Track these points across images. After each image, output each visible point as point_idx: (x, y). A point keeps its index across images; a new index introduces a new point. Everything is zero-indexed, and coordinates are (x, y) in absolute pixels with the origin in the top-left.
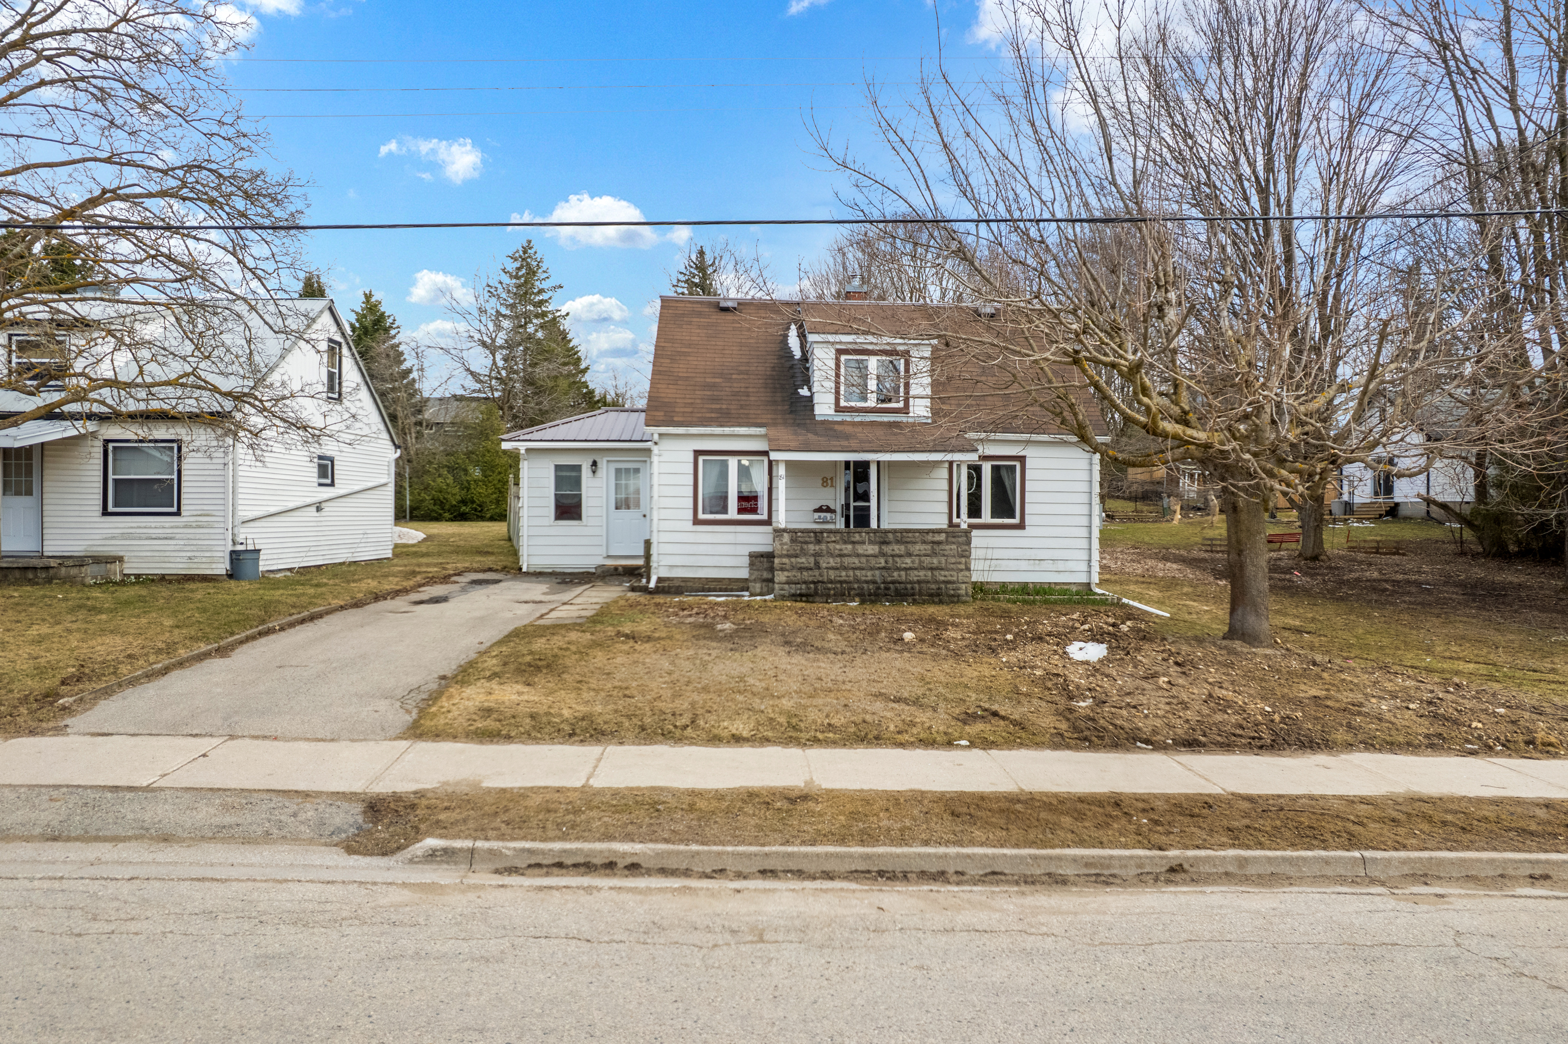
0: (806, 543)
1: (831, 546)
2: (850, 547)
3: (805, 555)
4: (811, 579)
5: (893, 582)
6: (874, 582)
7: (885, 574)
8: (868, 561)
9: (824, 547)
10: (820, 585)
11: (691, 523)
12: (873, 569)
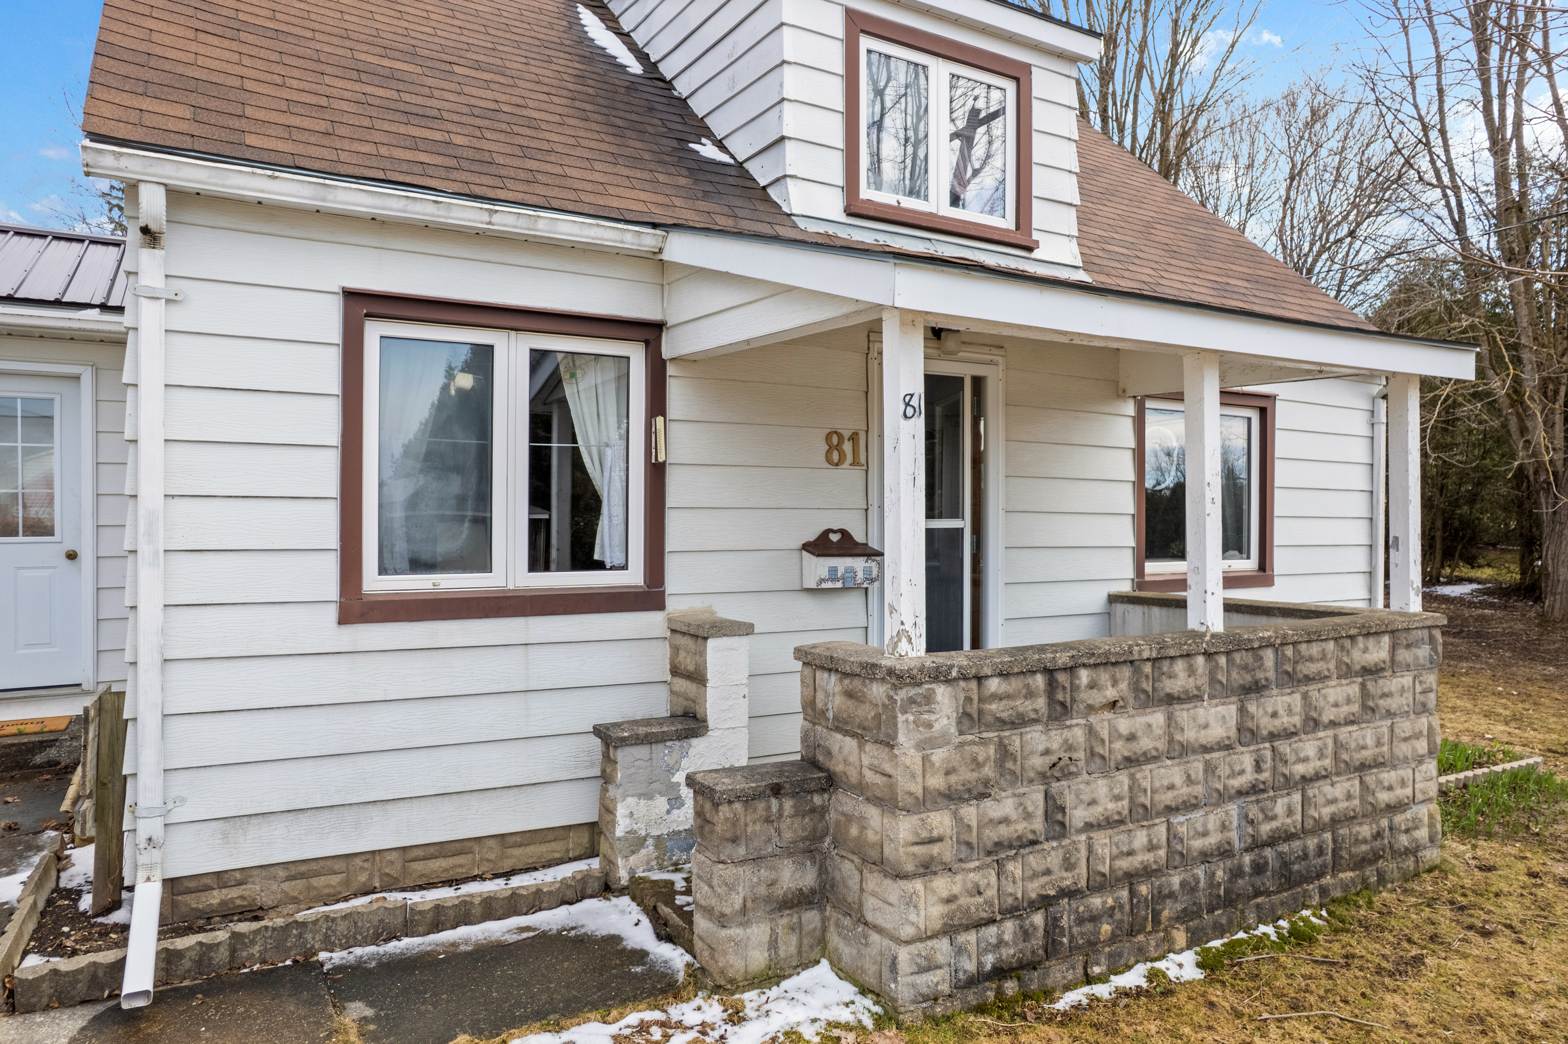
0: (1020, 722)
1: (1102, 721)
2: (1158, 718)
3: (1015, 778)
4: (1034, 889)
5: (1272, 841)
6: (1224, 852)
7: (1254, 812)
8: (1210, 769)
9: (1078, 735)
10: (1065, 908)
11: (332, 613)
12: (1222, 797)
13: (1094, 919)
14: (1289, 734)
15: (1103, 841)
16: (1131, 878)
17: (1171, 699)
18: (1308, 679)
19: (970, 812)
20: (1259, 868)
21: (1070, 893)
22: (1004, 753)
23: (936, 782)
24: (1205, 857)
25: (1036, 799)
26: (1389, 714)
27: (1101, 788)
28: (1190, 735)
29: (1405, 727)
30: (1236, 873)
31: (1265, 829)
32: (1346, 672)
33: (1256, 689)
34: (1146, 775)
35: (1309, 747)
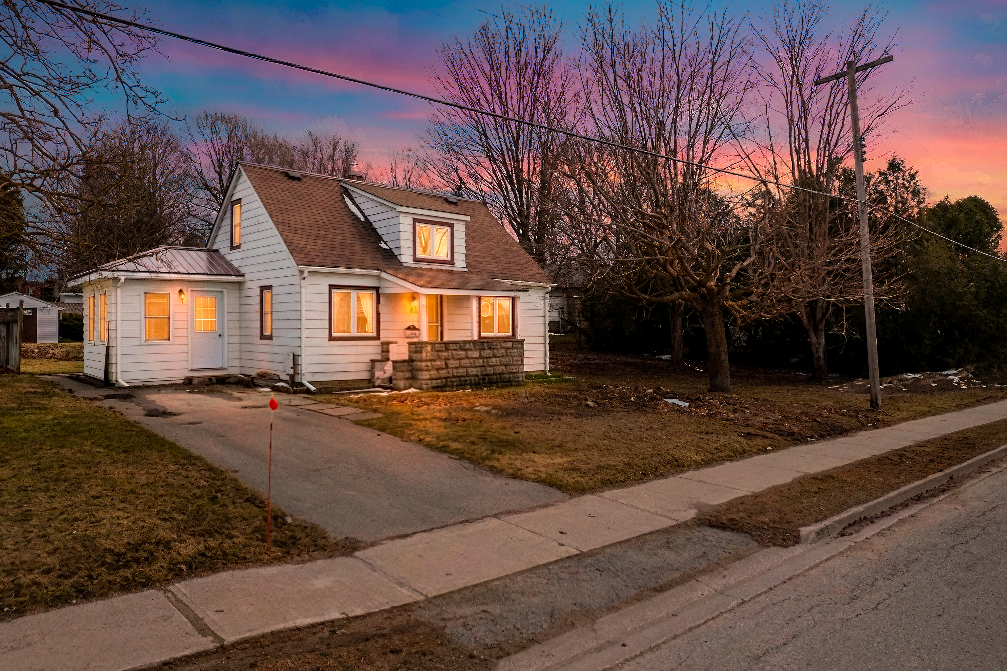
0: (440, 351)
2: (464, 353)
3: (440, 359)
4: (443, 376)
5: (487, 375)
6: (477, 376)
7: (483, 369)
8: (474, 362)
9: (450, 353)
10: (449, 380)
11: (327, 339)
12: (476, 367)
13: (454, 382)
14: (490, 358)
15: (455, 370)
16: (459, 377)
17: (466, 350)
18: (494, 349)
19: (433, 363)
20: (484, 379)
21: (449, 377)
22: (438, 355)
23: (428, 358)
24: (473, 376)
25: (443, 363)
26: (512, 356)
27: (454, 362)
28: (470, 356)
29: (516, 359)
30: (480, 379)
31: (485, 373)
32: (502, 348)
33: (484, 349)
34: (462, 361)
35: (494, 360)
